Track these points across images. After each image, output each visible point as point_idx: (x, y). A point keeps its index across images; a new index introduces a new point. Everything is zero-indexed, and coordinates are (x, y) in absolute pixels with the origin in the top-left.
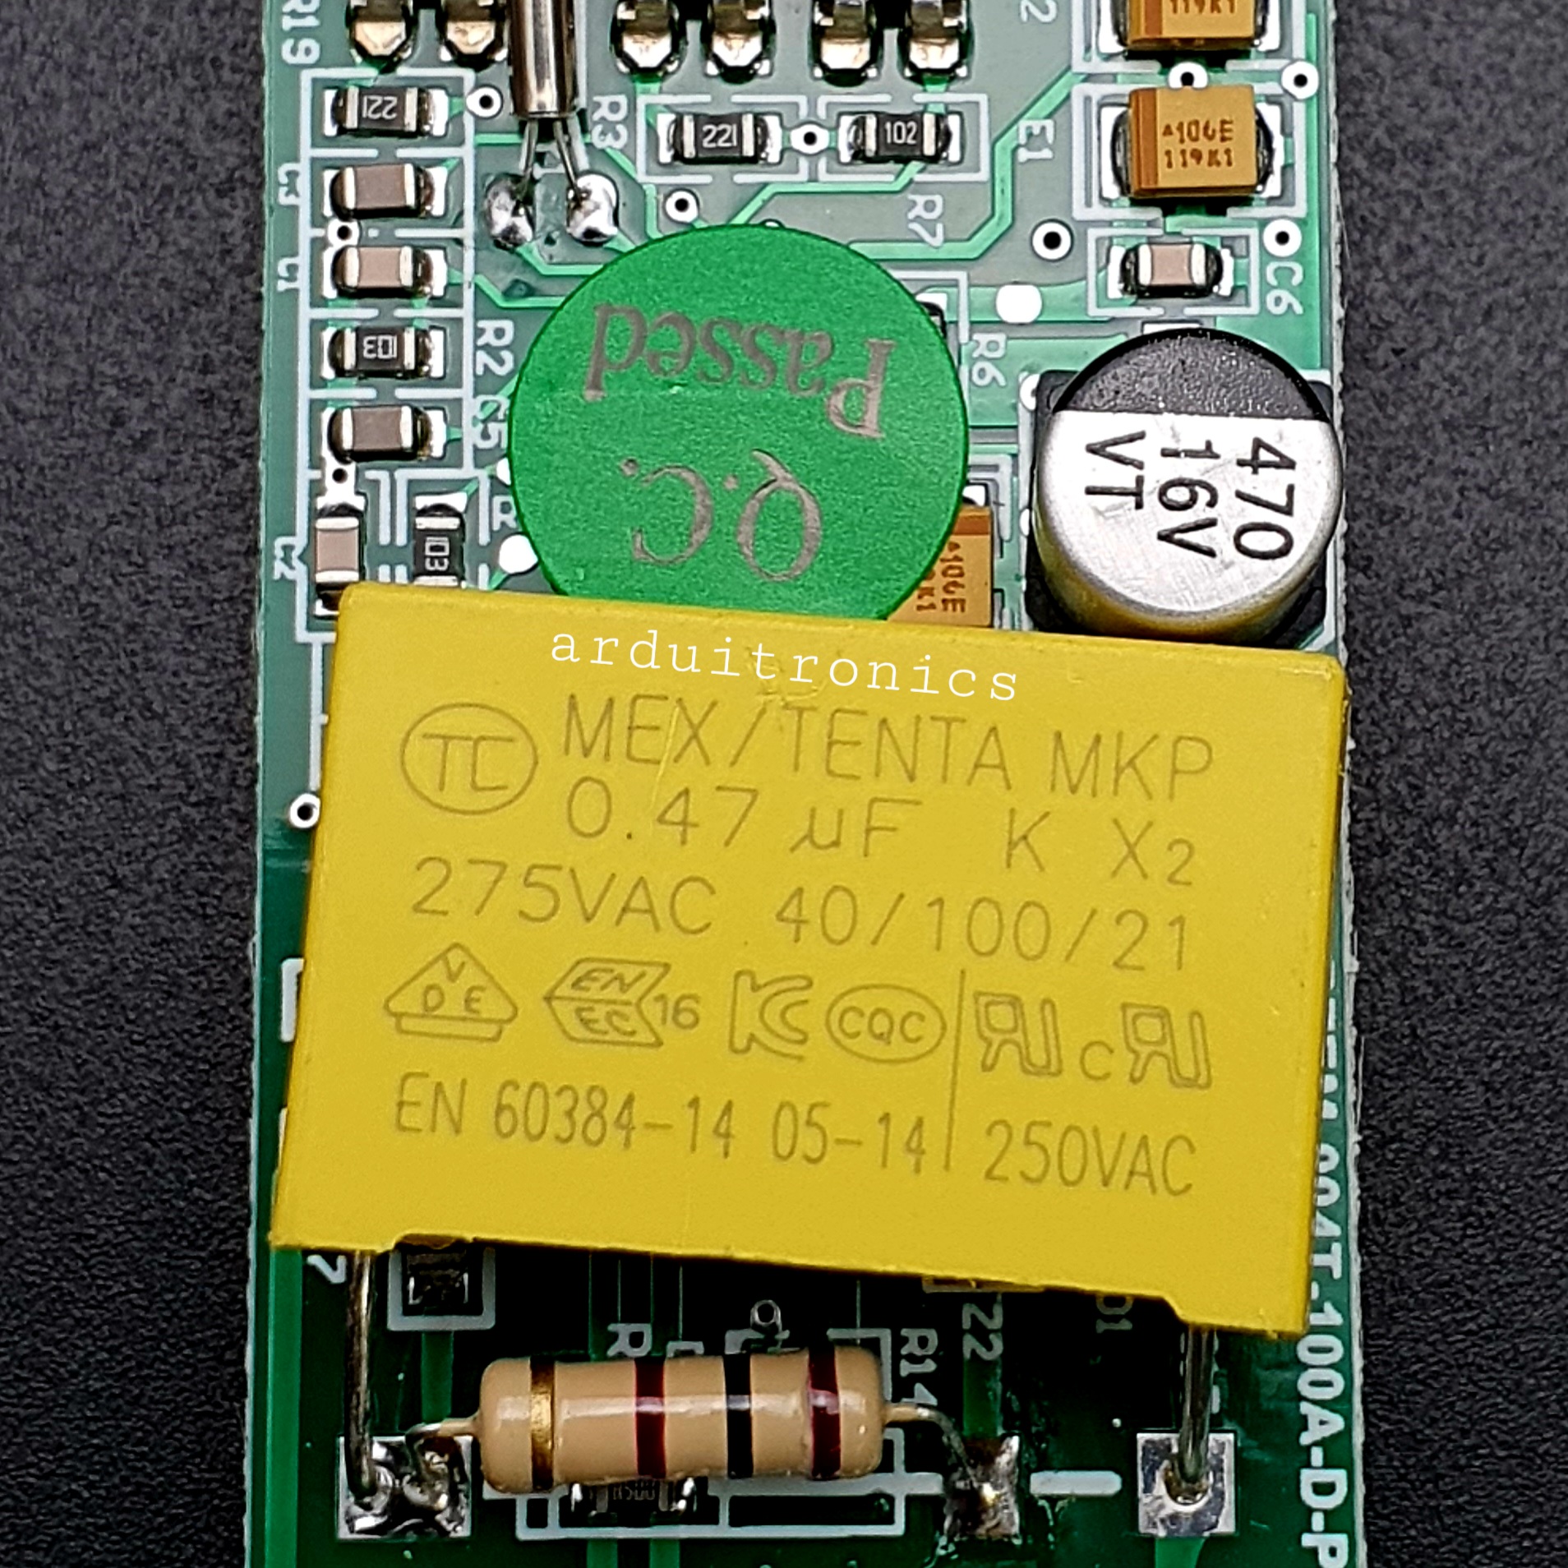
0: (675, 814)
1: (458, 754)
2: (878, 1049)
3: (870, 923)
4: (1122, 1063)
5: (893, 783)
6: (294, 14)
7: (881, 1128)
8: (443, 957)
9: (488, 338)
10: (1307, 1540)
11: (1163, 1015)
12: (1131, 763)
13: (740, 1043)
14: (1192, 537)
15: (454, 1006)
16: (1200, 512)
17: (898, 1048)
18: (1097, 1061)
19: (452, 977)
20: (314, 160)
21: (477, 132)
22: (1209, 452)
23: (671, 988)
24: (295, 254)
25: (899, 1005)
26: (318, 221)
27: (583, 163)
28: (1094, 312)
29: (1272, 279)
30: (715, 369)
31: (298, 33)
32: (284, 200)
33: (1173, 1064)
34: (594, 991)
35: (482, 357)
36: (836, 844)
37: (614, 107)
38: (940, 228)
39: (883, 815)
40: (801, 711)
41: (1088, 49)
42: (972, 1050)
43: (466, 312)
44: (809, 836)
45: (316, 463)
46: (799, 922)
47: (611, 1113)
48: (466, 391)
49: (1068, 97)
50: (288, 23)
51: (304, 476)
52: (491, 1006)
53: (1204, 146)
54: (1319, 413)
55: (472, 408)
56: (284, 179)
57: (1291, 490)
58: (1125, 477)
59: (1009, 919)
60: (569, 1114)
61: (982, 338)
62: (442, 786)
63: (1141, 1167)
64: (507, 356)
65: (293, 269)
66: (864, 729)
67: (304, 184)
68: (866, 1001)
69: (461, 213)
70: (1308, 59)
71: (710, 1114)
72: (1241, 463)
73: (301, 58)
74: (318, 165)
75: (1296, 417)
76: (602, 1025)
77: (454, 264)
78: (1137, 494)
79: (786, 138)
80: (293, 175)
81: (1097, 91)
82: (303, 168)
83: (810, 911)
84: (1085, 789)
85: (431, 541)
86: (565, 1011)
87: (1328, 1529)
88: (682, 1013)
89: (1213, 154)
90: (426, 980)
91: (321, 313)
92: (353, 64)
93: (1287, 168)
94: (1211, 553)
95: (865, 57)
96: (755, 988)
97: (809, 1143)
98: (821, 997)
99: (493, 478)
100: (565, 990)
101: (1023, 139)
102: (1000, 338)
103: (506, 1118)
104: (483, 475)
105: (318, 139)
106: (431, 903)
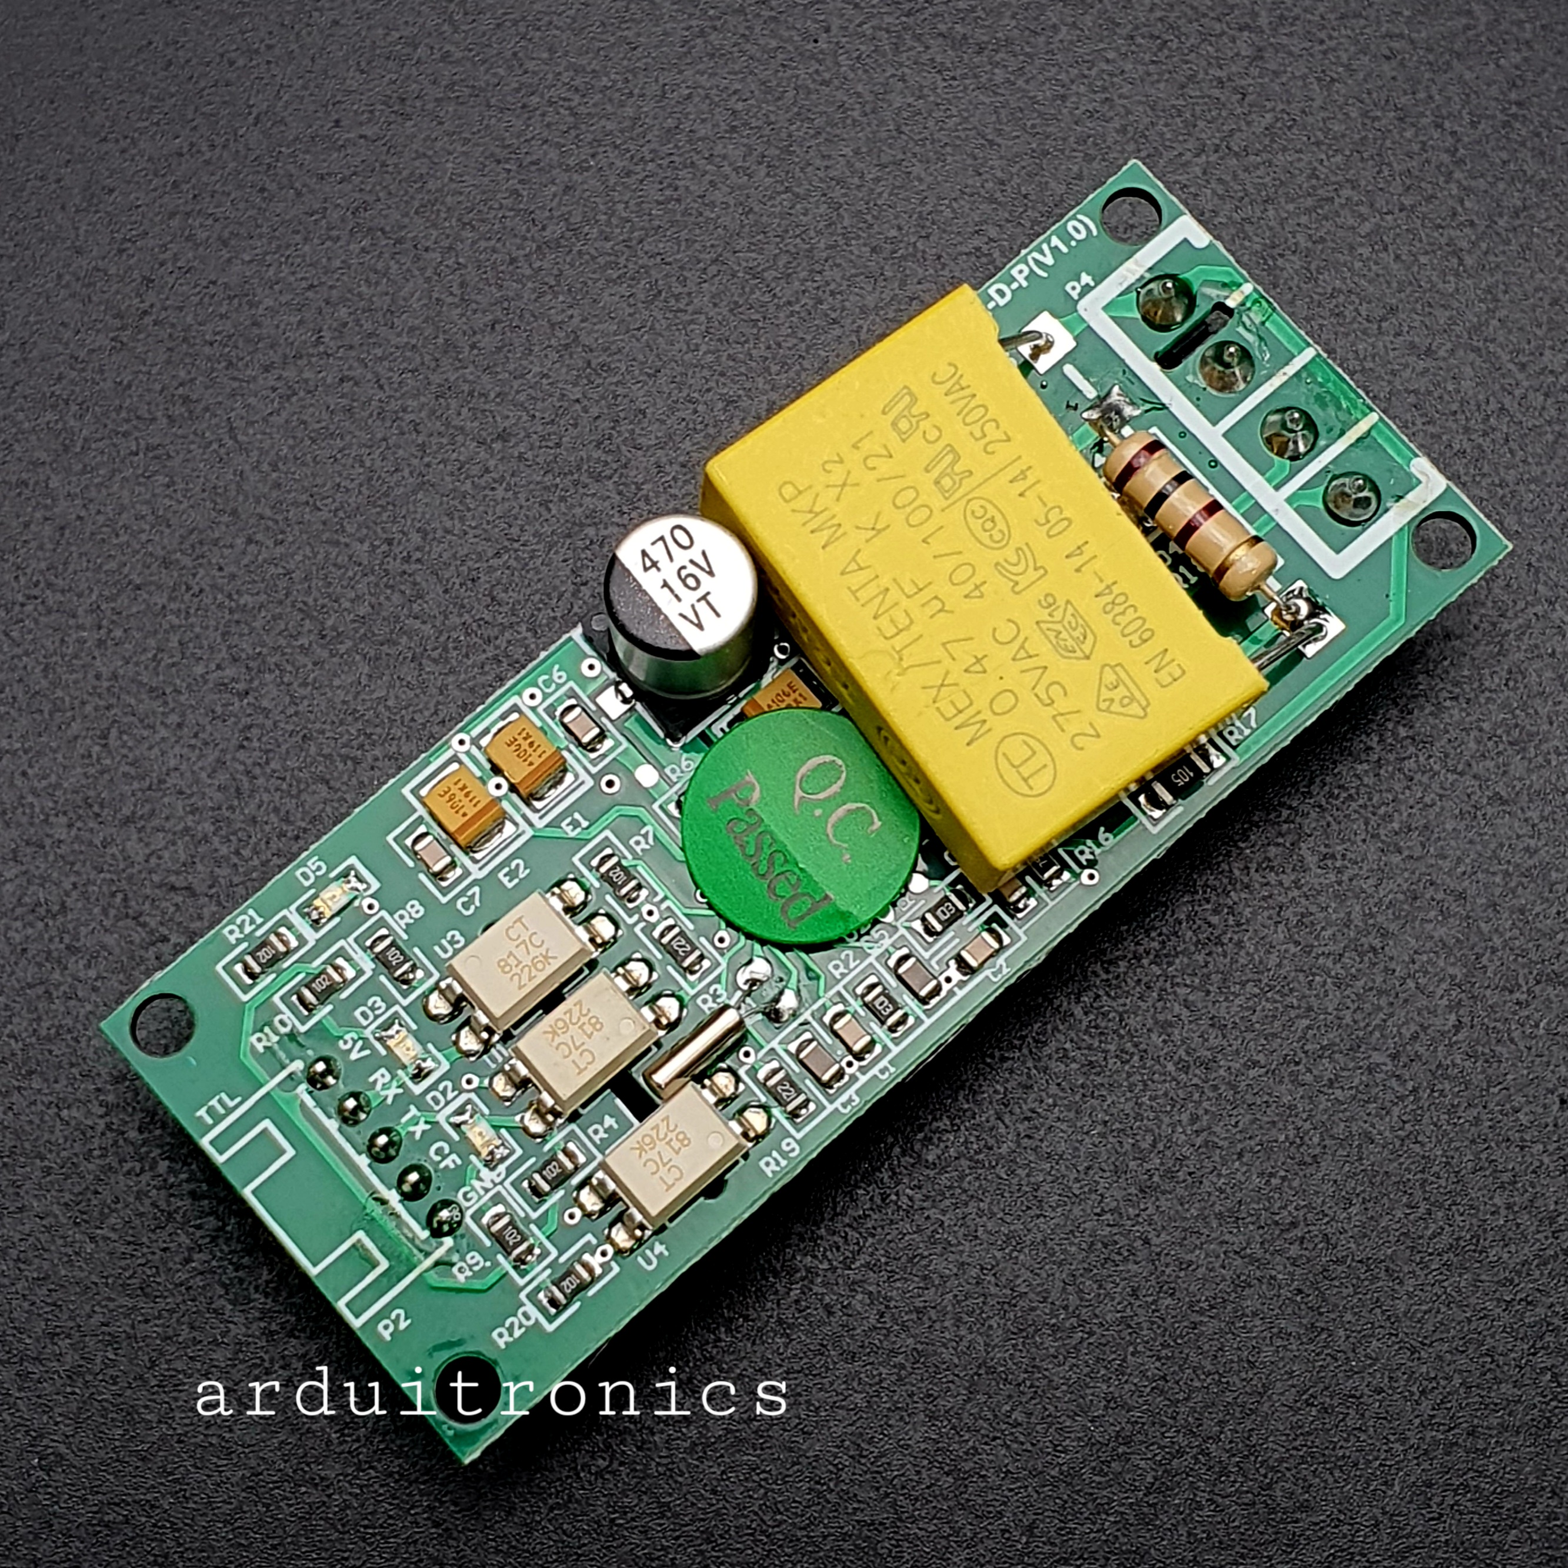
0: (978, 668)
1: (1025, 771)
2: (998, 518)
3: (955, 560)
4: (925, 425)
5: (894, 594)
6: (778, 1164)
7: (1027, 493)
8: (1108, 710)
9: (842, 970)
10: (1025, 284)
11: (894, 424)
12: (811, 512)
13: (1042, 571)
14: (704, 564)
15: (1121, 691)
16: (691, 569)
17: (992, 511)
18: (933, 435)
19: (1112, 700)
20: (831, 1102)
21: (762, 1047)
22: (666, 584)
23: (1044, 615)
24: (875, 1076)
25: (976, 525)
26: (854, 1078)
27: (739, 994)
28: (625, 744)
29: (553, 686)
30: (779, 858)
31: (784, 1155)
32: (857, 1100)
33: (909, 407)
34: (1070, 643)
35: (852, 965)
36: (936, 598)
37: (705, 1002)
38: (643, 832)
39: (910, 589)
40: (898, 652)
41: (519, 836)
42: (968, 483)
43: (839, 987)
44: (940, 611)
45: (951, 993)
46: (977, 587)
47: (1109, 598)
48: (871, 960)
49: (547, 826)
50: (784, 1163)
51: (960, 993)
52: (1109, 677)
53: (525, 745)
54: (614, 559)
55: (876, 952)
56: (849, 1107)
57: (653, 543)
58: (701, 607)
59: (908, 510)
60: (1123, 613)
61: (674, 778)
62: (1045, 766)
63: (957, 387)
64: (843, 956)
65: (882, 1072)
66: (884, 621)
67: (844, 1098)
68: (984, 537)
69: (802, 1024)
70: (450, 747)
71: (1077, 561)
72: (659, 569)
73: (794, 1145)
74: (832, 1100)
75: (622, 565)
76: (1080, 629)
77: (824, 1009)
78: (704, 598)
79: (659, 922)
80: (844, 1105)
81: (534, 817)
82: (837, 1104)
83: (970, 586)
84: (835, 521)
85: (943, 918)
86: (1087, 648)
87: (1014, 280)
88: (1049, 602)
89: (525, 739)
90: (1122, 710)
91: (890, 1045)
92: (778, 1121)
93: (503, 717)
94: (704, 553)
95: (599, 918)
96: (1017, 583)
97: (1054, 516)
98: (998, 556)
99: (896, 920)
100: (1079, 654)
101: (579, 830)
102: (667, 771)
103: (1146, 636)
104: (898, 924)
105: (821, 1108)
106: (1092, 732)
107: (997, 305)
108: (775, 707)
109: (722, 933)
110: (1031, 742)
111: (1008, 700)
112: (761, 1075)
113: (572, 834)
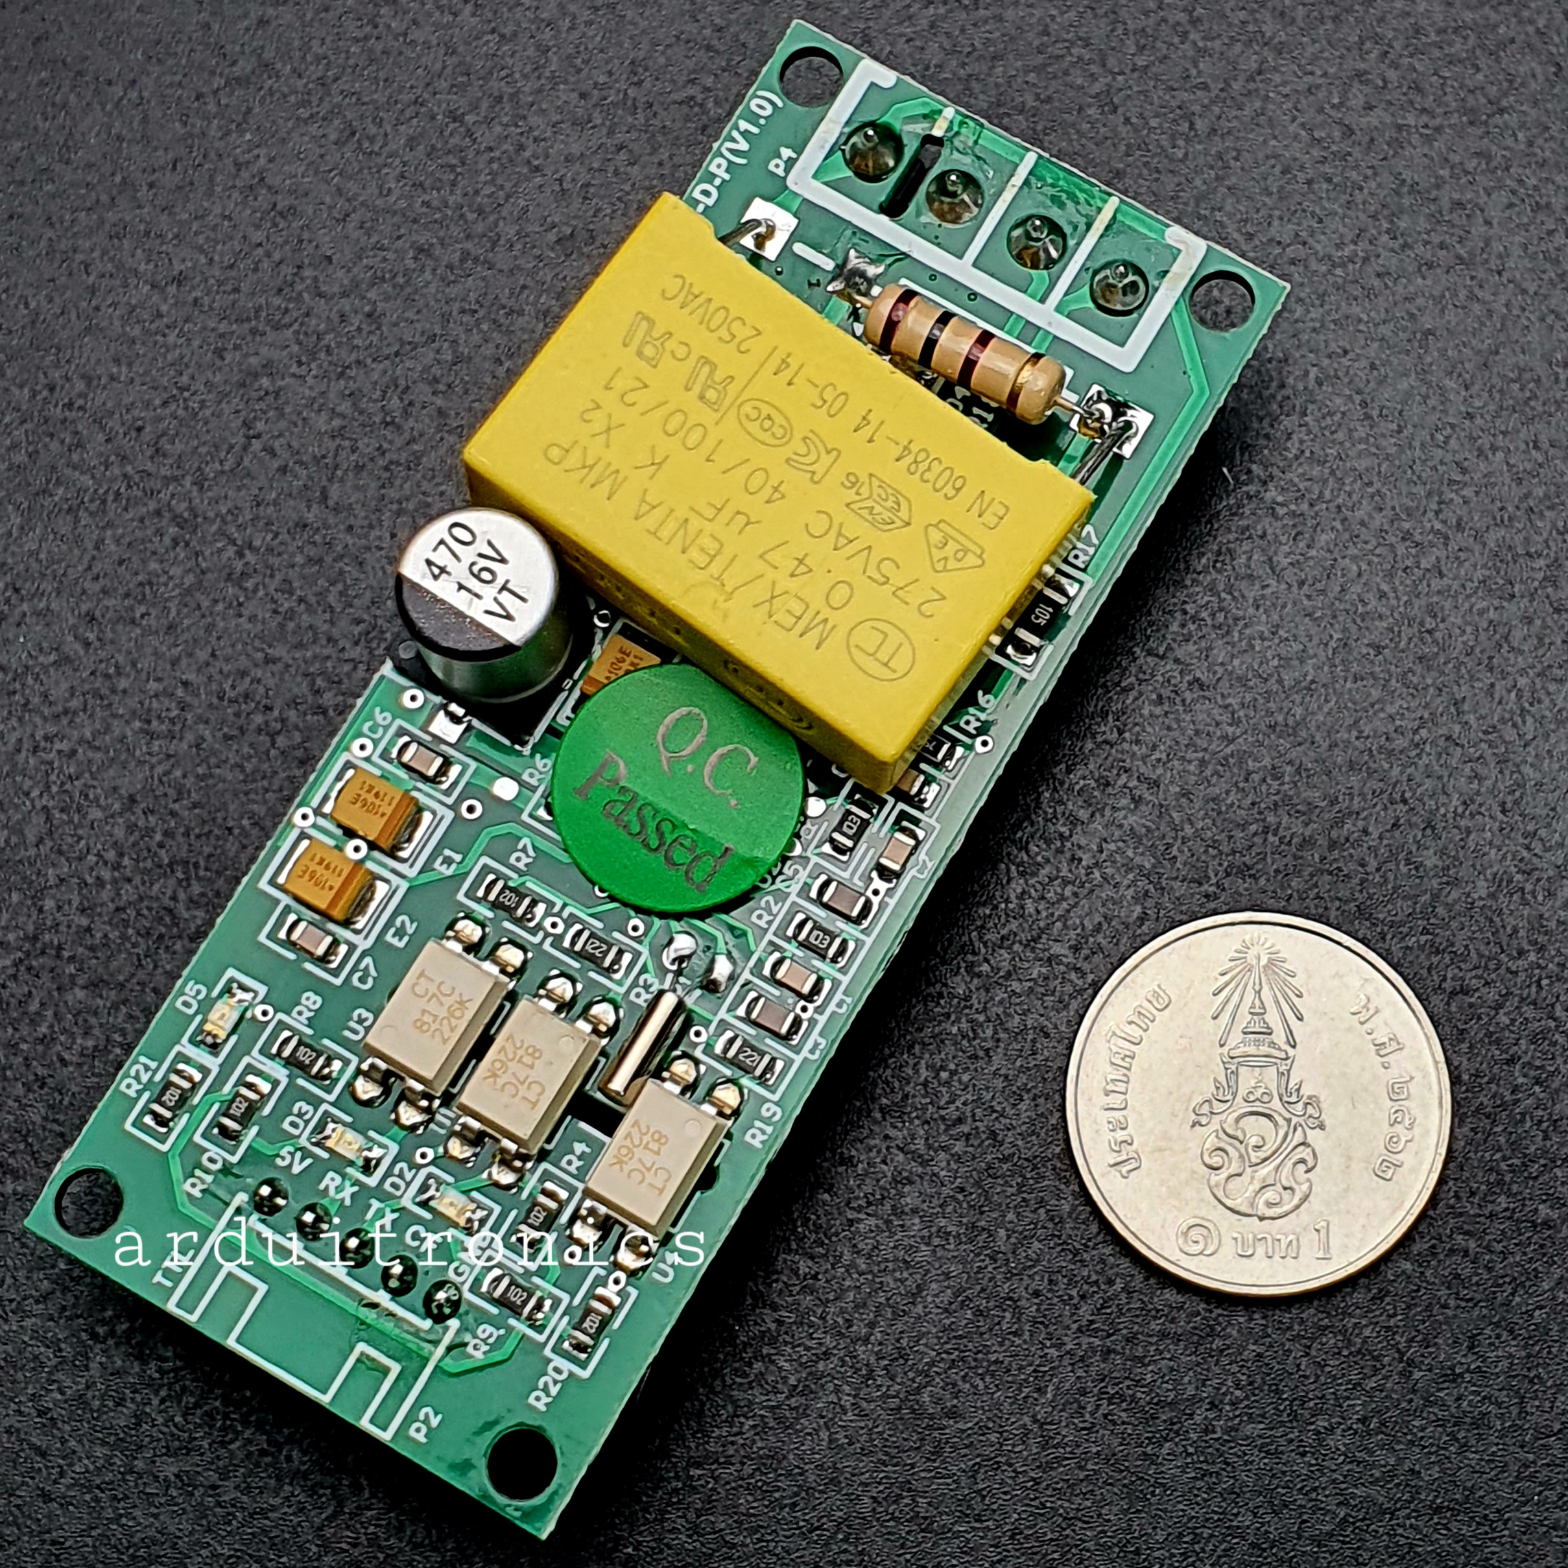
0: (803, 569)
1: (883, 656)
2: (774, 414)
3: (744, 471)
4: (670, 345)
5: (695, 523)
6: (763, 1132)
7: (795, 380)
8: (945, 570)
9: (766, 918)
10: (727, 177)
11: (640, 354)
12: (584, 467)
13: (835, 453)
14: (494, 555)
15: (952, 547)
16: (483, 563)
17: (766, 410)
18: (681, 352)
19: (946, 559)
20: (798, 1053)
21: (710, 1022)
22: (461, 587)
23: (851, 495)
24: (834, 1013)
25: (754, 428)
26: (812, 1022)
27: (670, 976)
29: (381, 731)
30: (666, 827)
31: (767, 1121)
32: (823, 1042)
33: (648, 332)
34: (886, 515)
35: (775, 910)
36: (738, 513)
37: (638, 995)
38: (520, 846)
39: (709, 513)
40: (718, 579)
41: (394, 892)
42: (733, 389)
43: (770, 936)
44: (747, 524)
45: (882, 905)
46: (776, 489)
47: (909, 459)
48: (793, 898)
49: (420, 872)
50: (769, 1130)
51: (892, 902)
52: (935, 536)
53: (370, 798)
54: (400, 580)
55: (795, 888)
56: (818, 1052)
57: (435, 550)
58: (505, 597)
59: (682, 434)
60: (929, 469)
62: (901, 645)
63: (691, 297)
64: (763, 903)
65: (839, 1005)
66: (694, 553)
67: (809, 1044)
68: (766, 437)
69: (743, 986)
70: (294, 826)
71: (866, 432)
72: (449, 573)
73: (774, 1108)
74: (797, 1050)
75: (409, 581)
76: (892, 498)
77: (760, 963)
78: (504, 588)
79: (565, 931)
80: (812, 1052)
81: (402, 868)
82: (805, 1052)
83: (767, 492)
84: (612, 468)
85: (851, 832)
86: (904, 514)
87: (715, 176)
88: (852, 482)
89: (369, 791)
90: (959, 565)
91: (839, 976)
92: (750, 1091)
93: (338, 778)
94: (490, 543)
95: (503, 948)
96: (813, 473)
97: (829, 395)
98: (787, 452)
99: (805, 850)
100: (899, 523)
101: (454, 866)
102: (525, 777)
103: (958, 484)
104: (809, 854)
105: (789, 1063)
106: (937, 596)
107: (707, 207)
108: (613, 677)
109: (635, 921)
110: (879, 625)
111: (842, 592)
112: (718, 1049)
113: (450, 872)
